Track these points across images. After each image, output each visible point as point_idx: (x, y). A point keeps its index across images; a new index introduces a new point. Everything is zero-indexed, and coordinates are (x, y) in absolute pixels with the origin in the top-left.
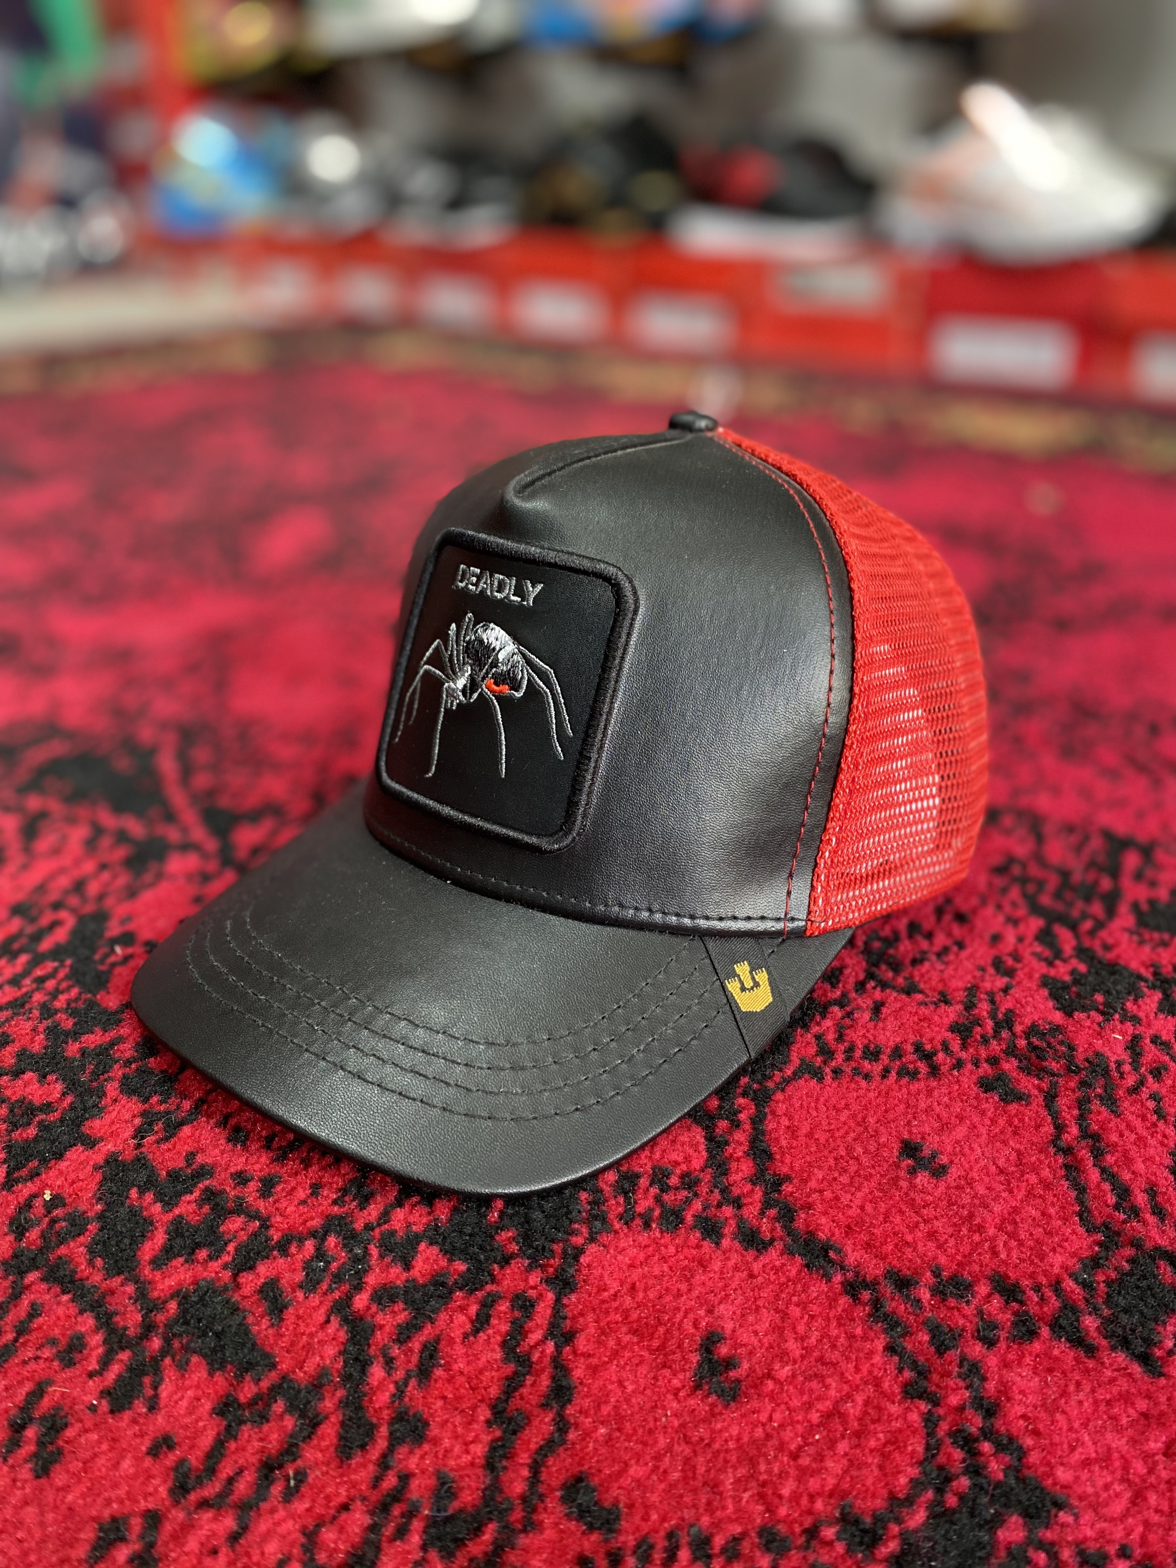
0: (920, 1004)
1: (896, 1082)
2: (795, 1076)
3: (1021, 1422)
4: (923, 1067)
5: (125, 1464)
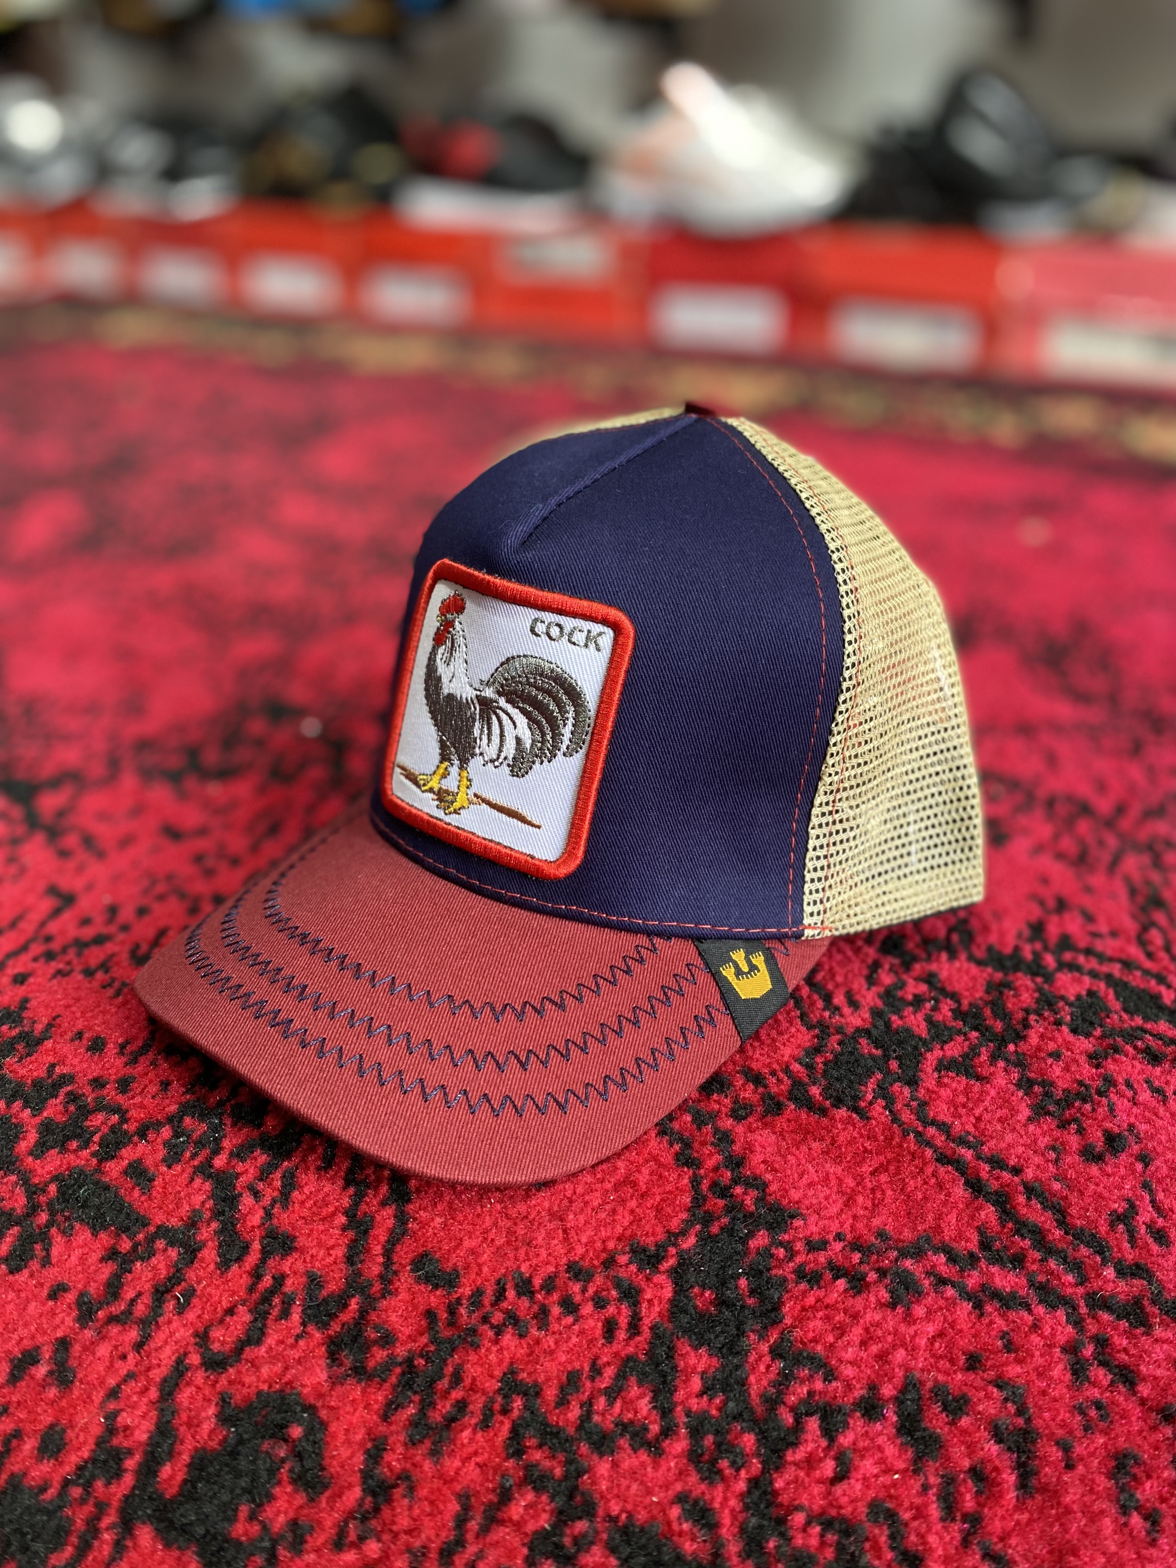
5: (32, 1306)
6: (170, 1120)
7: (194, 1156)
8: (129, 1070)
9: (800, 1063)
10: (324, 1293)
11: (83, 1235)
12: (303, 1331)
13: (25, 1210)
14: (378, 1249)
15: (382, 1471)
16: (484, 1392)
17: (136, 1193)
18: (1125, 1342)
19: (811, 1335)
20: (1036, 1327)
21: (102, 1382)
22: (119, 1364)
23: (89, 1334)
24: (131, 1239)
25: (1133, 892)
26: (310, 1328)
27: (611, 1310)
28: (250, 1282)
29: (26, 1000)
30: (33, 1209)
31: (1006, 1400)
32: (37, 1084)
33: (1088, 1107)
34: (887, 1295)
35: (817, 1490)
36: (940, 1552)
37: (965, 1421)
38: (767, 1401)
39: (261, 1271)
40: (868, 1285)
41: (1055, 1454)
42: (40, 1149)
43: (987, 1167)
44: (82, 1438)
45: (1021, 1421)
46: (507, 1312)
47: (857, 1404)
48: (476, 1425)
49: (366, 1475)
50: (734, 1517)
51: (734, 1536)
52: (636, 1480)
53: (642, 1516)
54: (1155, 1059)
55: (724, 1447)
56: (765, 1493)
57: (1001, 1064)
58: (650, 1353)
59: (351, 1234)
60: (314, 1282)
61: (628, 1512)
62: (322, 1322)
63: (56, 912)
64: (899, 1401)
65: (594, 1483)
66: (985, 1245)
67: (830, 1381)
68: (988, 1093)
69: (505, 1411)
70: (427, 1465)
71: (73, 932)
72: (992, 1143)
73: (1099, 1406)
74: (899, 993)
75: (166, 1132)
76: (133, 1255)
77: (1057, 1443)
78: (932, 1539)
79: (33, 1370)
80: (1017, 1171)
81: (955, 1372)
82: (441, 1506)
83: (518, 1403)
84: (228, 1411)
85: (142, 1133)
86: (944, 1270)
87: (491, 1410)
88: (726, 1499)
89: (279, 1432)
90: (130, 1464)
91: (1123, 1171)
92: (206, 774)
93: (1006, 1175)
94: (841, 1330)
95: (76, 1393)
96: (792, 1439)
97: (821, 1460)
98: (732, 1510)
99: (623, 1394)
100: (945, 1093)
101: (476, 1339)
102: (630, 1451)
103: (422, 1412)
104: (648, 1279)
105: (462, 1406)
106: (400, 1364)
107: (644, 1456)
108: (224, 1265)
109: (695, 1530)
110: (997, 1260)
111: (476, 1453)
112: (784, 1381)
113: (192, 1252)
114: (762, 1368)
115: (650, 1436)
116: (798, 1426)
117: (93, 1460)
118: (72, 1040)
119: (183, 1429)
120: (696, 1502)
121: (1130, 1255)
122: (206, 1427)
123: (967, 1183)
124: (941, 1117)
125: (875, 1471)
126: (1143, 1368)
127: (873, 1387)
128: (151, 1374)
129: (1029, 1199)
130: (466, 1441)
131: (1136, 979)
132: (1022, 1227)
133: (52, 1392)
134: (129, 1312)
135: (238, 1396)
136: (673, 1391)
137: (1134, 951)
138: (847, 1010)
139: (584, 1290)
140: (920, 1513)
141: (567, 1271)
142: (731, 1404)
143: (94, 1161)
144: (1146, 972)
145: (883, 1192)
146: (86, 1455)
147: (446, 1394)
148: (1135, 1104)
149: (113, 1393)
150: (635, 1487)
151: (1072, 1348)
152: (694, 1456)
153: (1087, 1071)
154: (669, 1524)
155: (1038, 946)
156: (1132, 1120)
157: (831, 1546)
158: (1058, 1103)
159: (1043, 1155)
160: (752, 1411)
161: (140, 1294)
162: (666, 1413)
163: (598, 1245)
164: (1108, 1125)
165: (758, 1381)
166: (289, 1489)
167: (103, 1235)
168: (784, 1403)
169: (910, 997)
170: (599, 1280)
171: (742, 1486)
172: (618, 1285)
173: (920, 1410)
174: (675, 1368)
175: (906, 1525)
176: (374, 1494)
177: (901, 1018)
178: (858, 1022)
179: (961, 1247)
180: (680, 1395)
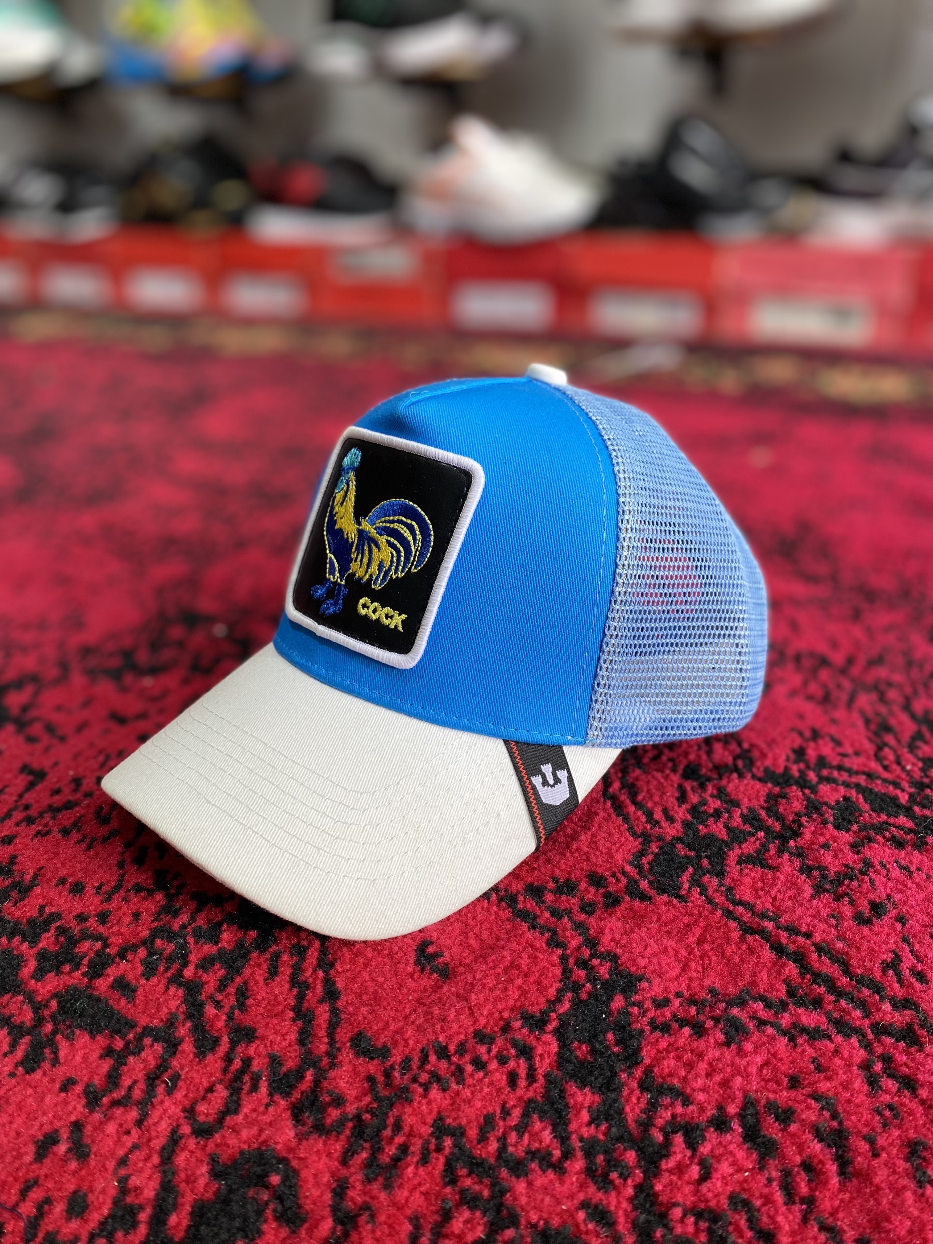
3: (612, 943)
5: (48, 1098)
6: (144, 942)
7: (167, 970)
8: (105, 906)
9: (631, 865)
10: (284, 1069)
11: (83, 1038)
12: (271, 1101)
13: (33, 1023)
14: (322, 1033)
15: (348, 1205)
16: (420, 1136)
17: (123, 1002)
18: (905, 1058)
19: (667, 1071)
20: (836, 1052)
21: (113, 1153)
22: (125, 1138)
23: (97, 1116)
24: (123, 1039)
25: (867, 722)
26: (277, 1097)
27: (512, 1064)
28: (223, 1066)
29: (15, 857)
30: (39, 1022)
31: (822, 1108)
32: (31, 922)
33: (855, 883)
34: (722, 1037)
35: (688, 1189)
36: (787, 1228)
37: (793, 1127)
38: (640, 1125)
39: (232, 1056)
40: (706, 1031)
41: (864, 1146)
42: (40, 973)
43: (786, 935)
44: (101, 1199)
45: (835, 1124)
46: (430, 1072)
47: (710, 1121)
48: (417, 1162)
49: (335, 1209)
50: (627, 1216)
51: (629, 1230)
52: (548, 1194)
53: (556, 1221)
54: (900, 845)
55: (613, 1163)
56: (648, 1195)
57: (786, 856)
58: (546, 1096)
59: (300, 1023)
60: (275, 1061)
61: (544, 1220)
62: (285, 1092)
63: (31, 785)
64: (741, 1116)
65: (515, 1199)
66: (791, 993)
67: (687, 1106)
68: (778, 879)
69: (439, 1149)
70: (383, 1196)
71: (46, 801)
72: (786, 916)
73: (891, 1107)
74: (704, 808)
75: (142, 953)
76: (126, 1051)
77: (864, 1138)
78: (780, 1219)
79: (55, 1149)
80: (808, 935)
81: (781, 1091)
82: (397, 1227)
83: (448, 1142)
84: (219, 1168)
85: (122, 954)
86: (763, 1014)
87: (427, 1149)
88: (619, 1202)
89: (261, 1181)
90: (143, 1216)
91: (887, 930)
92: (140, 672)
93: (801, 940)
94: (690, 1066)
95: (93, 1163)
96: (664, 1152)
97: (688, 1166)
98: (626, 1210)
99: (529, 1128)
100: (747, 881)
101: (409, 1095)
102: (540, 1172)
103: (373, 1156)
104: (538, 1039)
105: (404, 1149)
106: (351, 1120)
107: (551, 1174)
108: (201, 1054)
109: (598, 1229)
110: (801, 1003)
111: (420, 1184)
112: (652, 1107)
113: (173, 1046)
114: (634, 1100)
115: (554, 1159)
116: (667, 1142)
117: (111, 1216)
118: (56, 886)
119: (183, 1185)
120: (596, 1207)
121: (899, 991)
122: (202, 1182)
123: (771, 947)
124: (746, 898)
125: (731, 1171)
126: (920, 1077)
127: (721, 1108)
128: (152, 1144)
129: (820, 956)
130: (411, 1176)
131: (878, 787)
132: (817, 977)
133: (73, 1165)
134: (128, 1096)
135: (224, 1156)
136: (567, 1123)
137: (874, 765)
138: (664, 824)
139: (489, 1051)
140: (768, 1200)
141: (474, 1037)
142: (614, 1130)
143: (86, 980)
144: (885, 780)
145: (710, 960)
146: (106, 1212)
147: (390, 1140)
148: (889, 879)
149: (123, 1162)
150: (547, 1199)
151: (866, 1066)
152: (590, 1172)
153: (851, 857)
154: (577, 1225)
155: (802, 766)
156: (889, 891)
157: (703, 1231)
158: (831, 882)
159: (826, 922)
160: (630, 1134)
161: (135, 1082)
162: (563, 1139)
163: (497, 1015)
164: (872, 896)
165: (633, 1110)
166: (274, 1225)
167: (99, 1038)
168: (654, 1126)
169: (712, 811)
170: (500, 1041)
171: (630, 1191)
172: (515, 1045)
173: (758, 1121)
174: (567, 1106)
175: (759, 1210)
176: (342, 1223)
177: (706, 826)
178: (673, 833)
179: (773, 996)
180: (573, 1126)
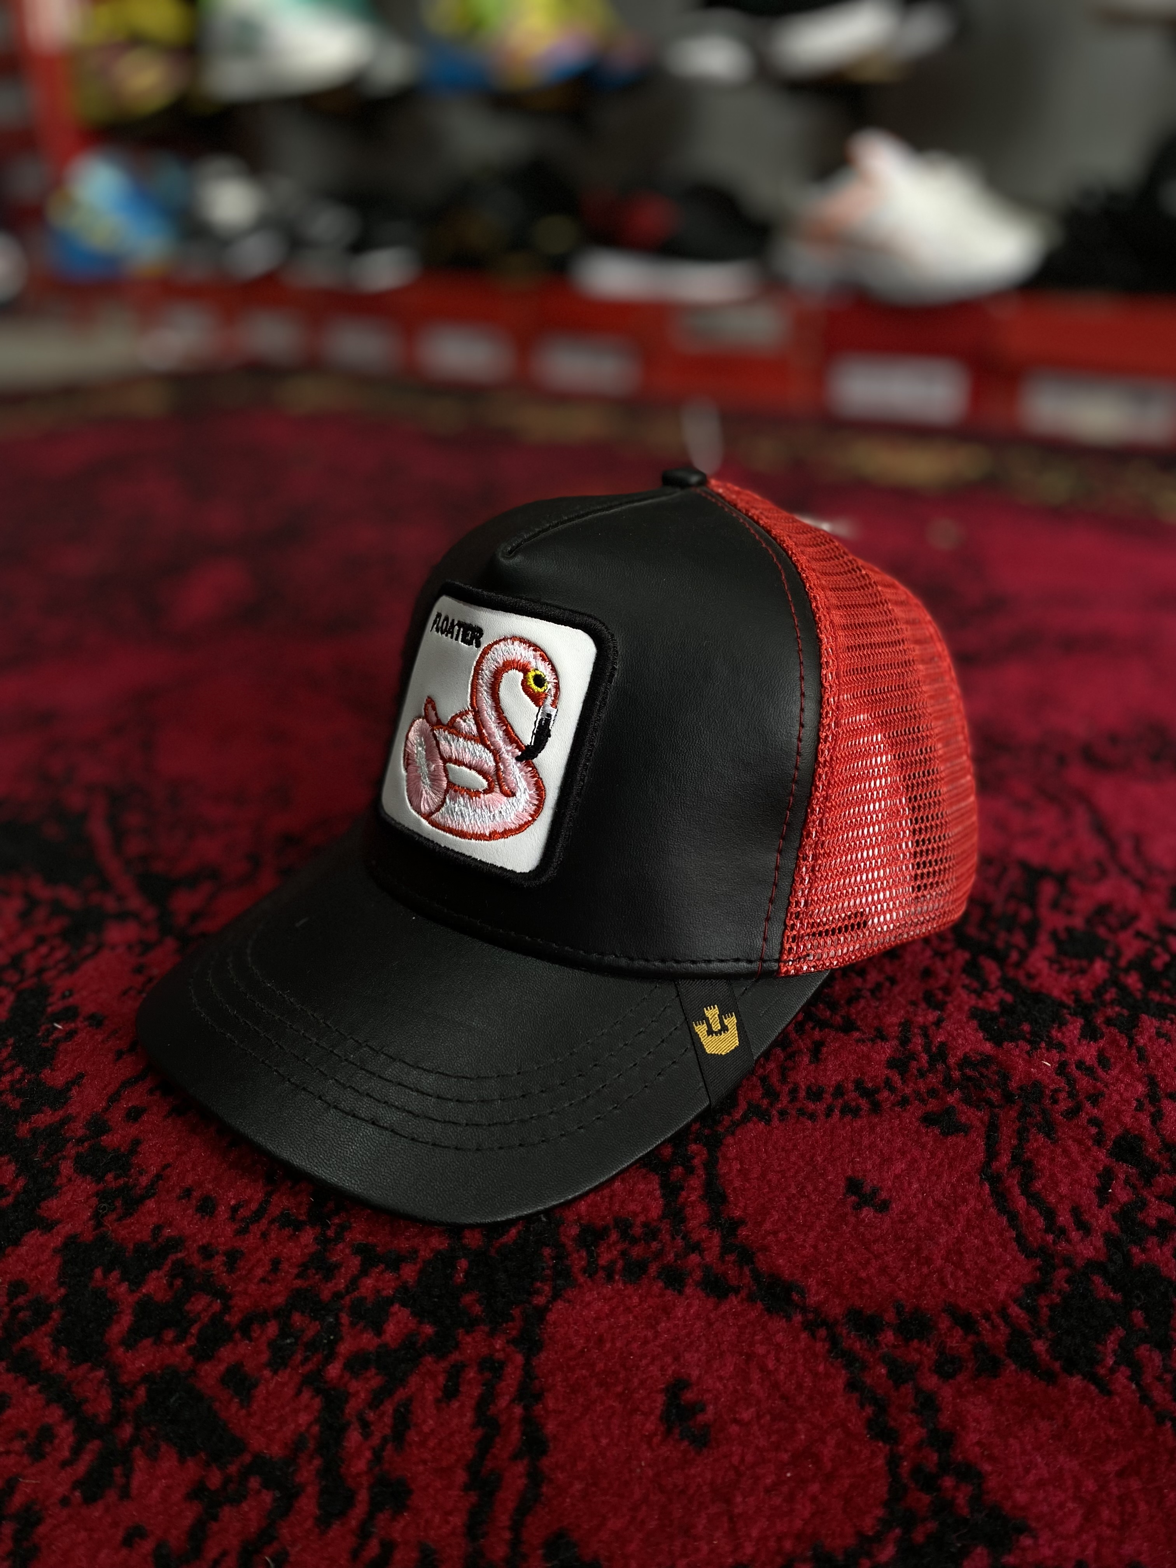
0: (858, 1041)
1: (841, 1119)
2: (745, 1119)
3: (977, 1449)
4: (864, 1103)
5: (104, 1553)
6: (277, 1313)
7: (302, 1363)
8: (238, 1242)
9: (1020, 1306)
11: (169, 1460)
13: (108, 1419)
17: (234, 1406)
24: (222, 1472)
28: (354, 1547)
29: (137, 1142)
30: (118, 1418)
32: (139, 1250)
39: (369, 1530)
42: (133, 1337)
59: (473, 1497)
60: (426, 1559)
75: (272, 1328)
76: (222, 1495)
85: (245, 1327)
108: (324, 1521)
113: (289, 1499)
138: (1075, 1235)
143: (190, 1359)
145: (1135, 1505)
161: (225, 1553)
163: (772, 1543)
167: (190, 1463)
169: (1153, 1223)
177: (1144, 1250)
178: (1089, 1253)
